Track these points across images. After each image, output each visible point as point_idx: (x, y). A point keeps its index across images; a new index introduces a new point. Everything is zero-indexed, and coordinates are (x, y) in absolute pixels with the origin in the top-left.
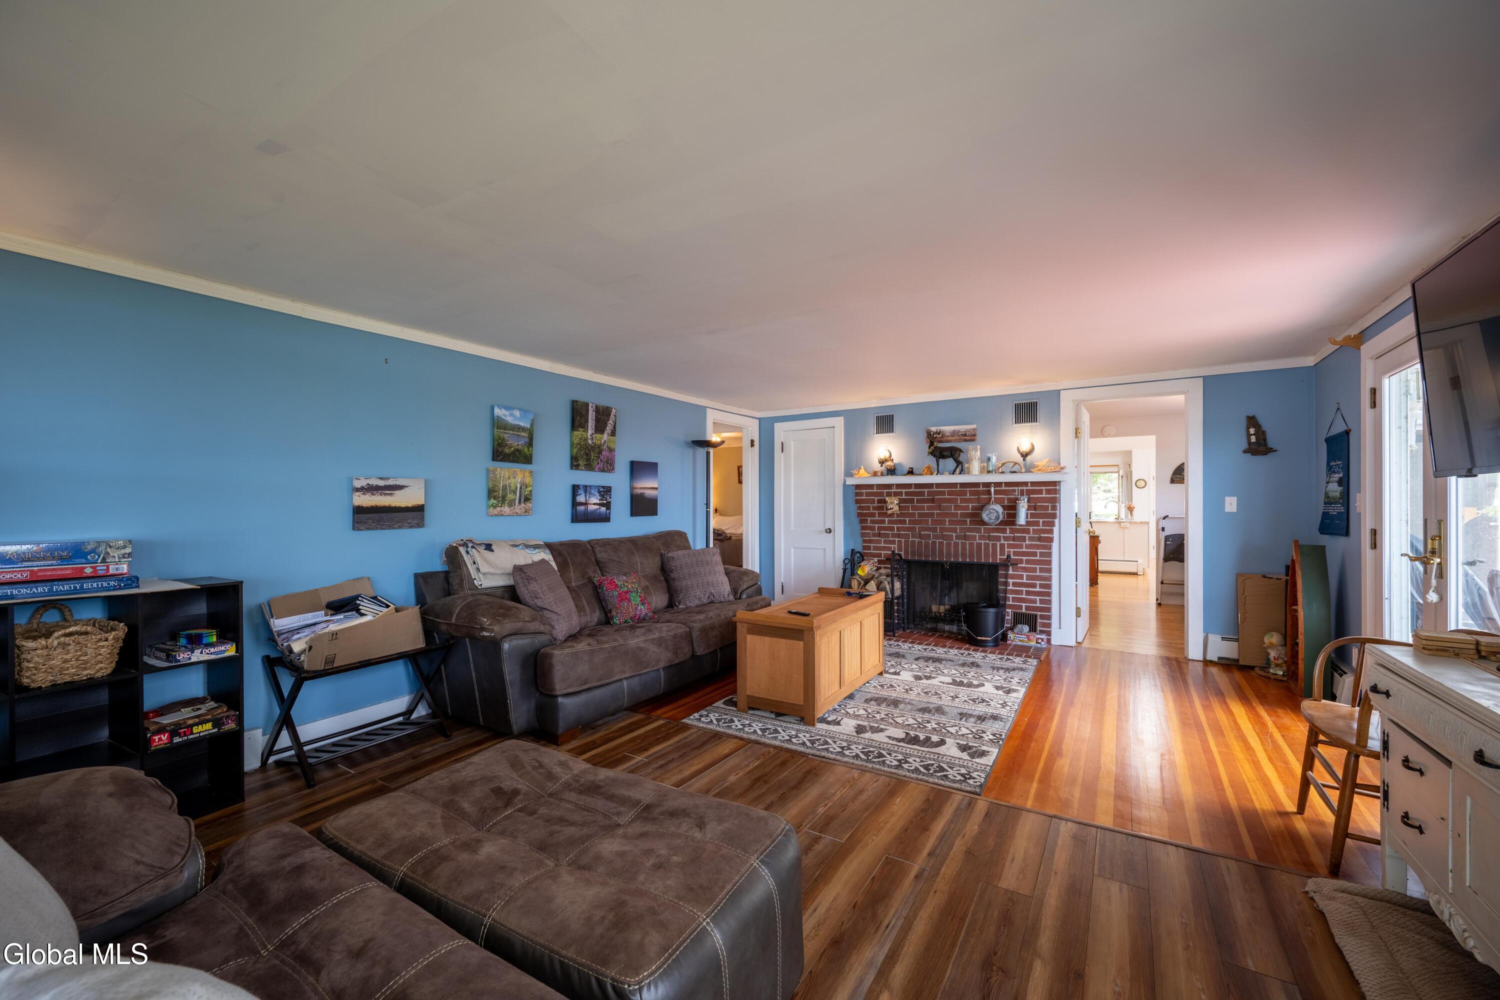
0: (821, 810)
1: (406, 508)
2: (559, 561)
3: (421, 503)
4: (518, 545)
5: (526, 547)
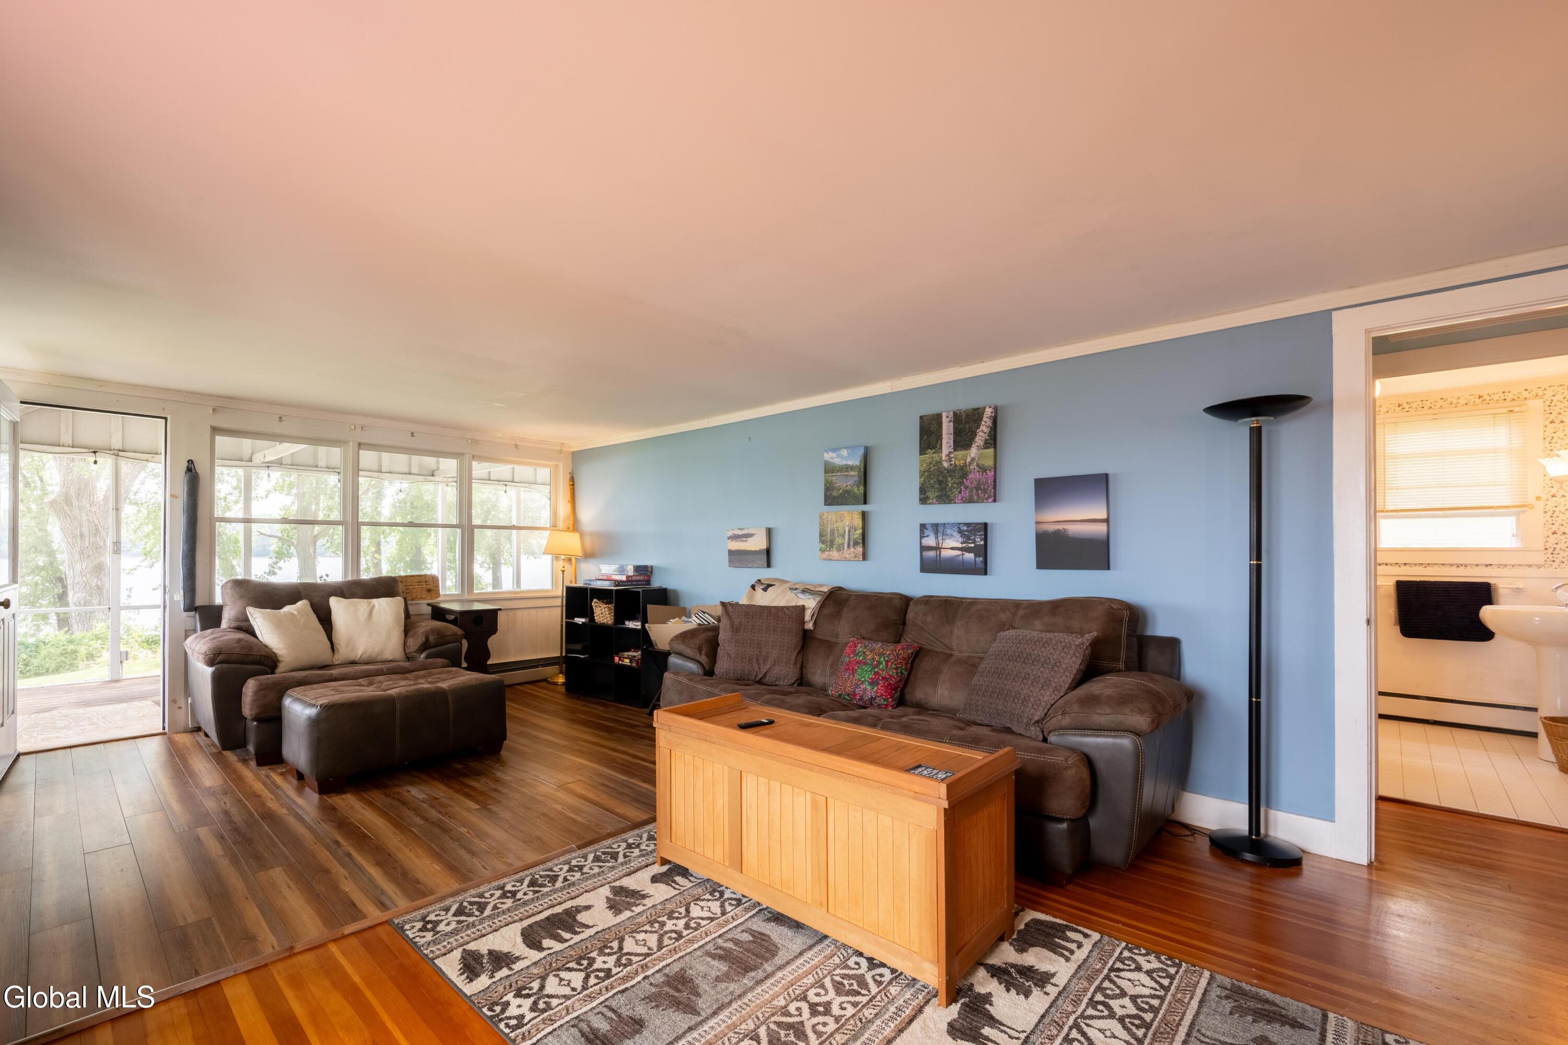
1: (755, 551)
2: (826, 611)
3: (765, 547)
4: (796, 589)
5: (804, 591)
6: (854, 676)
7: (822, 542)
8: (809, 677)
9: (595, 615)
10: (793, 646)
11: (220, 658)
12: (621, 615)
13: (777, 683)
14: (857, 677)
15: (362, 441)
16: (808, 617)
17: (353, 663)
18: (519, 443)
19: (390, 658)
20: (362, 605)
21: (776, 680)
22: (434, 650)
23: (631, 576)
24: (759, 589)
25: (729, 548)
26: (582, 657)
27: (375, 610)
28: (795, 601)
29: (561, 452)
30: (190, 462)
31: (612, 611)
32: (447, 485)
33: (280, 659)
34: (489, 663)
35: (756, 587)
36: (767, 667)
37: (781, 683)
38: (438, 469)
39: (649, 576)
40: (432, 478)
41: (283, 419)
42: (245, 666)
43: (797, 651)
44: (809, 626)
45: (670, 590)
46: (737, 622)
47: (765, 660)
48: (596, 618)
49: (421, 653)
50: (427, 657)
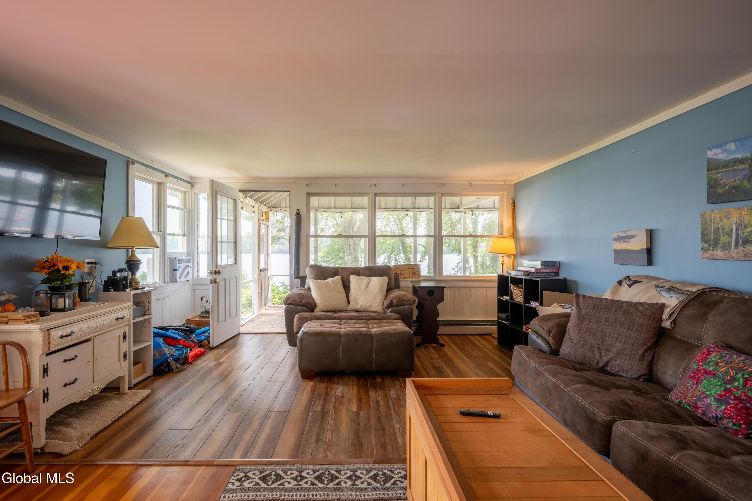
0: (331, 422)
1: (637, 250)
2: (688, 312)
3: (645, 246)
4: (662, 287)
5: (669, 290)
6: (697, 387)
7: (704, 241)
8: (660, 375)
9: (513, 295)
10: (641, 342)
11: (288, 302)
12: (528, 297)
13: (620, 373)
14: (701, 388)
15: (376, 192)
16: (665, 316)
17: (357, 311)
18: (472, 183)
19: (375, 310)
20: (365, 279)
21: (619, 371)
22: (395, 308)
23: (540, 269)
24: (625, 285)
25: (614, 248)
26: (506, 323)
27: (371, 283)
28: (658, 298)
29: (505, 185)
30: (298, 210)
31: (523, 293)
32: (465, 213)
33: (317, 305)
34: (438, 319)
35: (623, 283)
36: (609, 357)
37: (624, 375)
38: (461, 204)
39: (558, 270)
40: (458, 210)
41: (337, 185)
42: (299, 307)
43: (645, 347)
44: (667, 324)
45: (571, 281)
46: (584, 312)
47: (607, 350)
48: (514, 297)
49: (388, 309)
50: (391, 312)
